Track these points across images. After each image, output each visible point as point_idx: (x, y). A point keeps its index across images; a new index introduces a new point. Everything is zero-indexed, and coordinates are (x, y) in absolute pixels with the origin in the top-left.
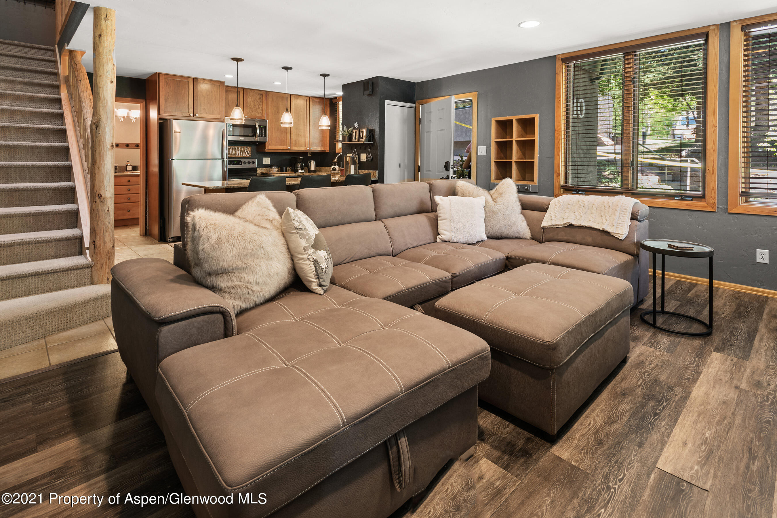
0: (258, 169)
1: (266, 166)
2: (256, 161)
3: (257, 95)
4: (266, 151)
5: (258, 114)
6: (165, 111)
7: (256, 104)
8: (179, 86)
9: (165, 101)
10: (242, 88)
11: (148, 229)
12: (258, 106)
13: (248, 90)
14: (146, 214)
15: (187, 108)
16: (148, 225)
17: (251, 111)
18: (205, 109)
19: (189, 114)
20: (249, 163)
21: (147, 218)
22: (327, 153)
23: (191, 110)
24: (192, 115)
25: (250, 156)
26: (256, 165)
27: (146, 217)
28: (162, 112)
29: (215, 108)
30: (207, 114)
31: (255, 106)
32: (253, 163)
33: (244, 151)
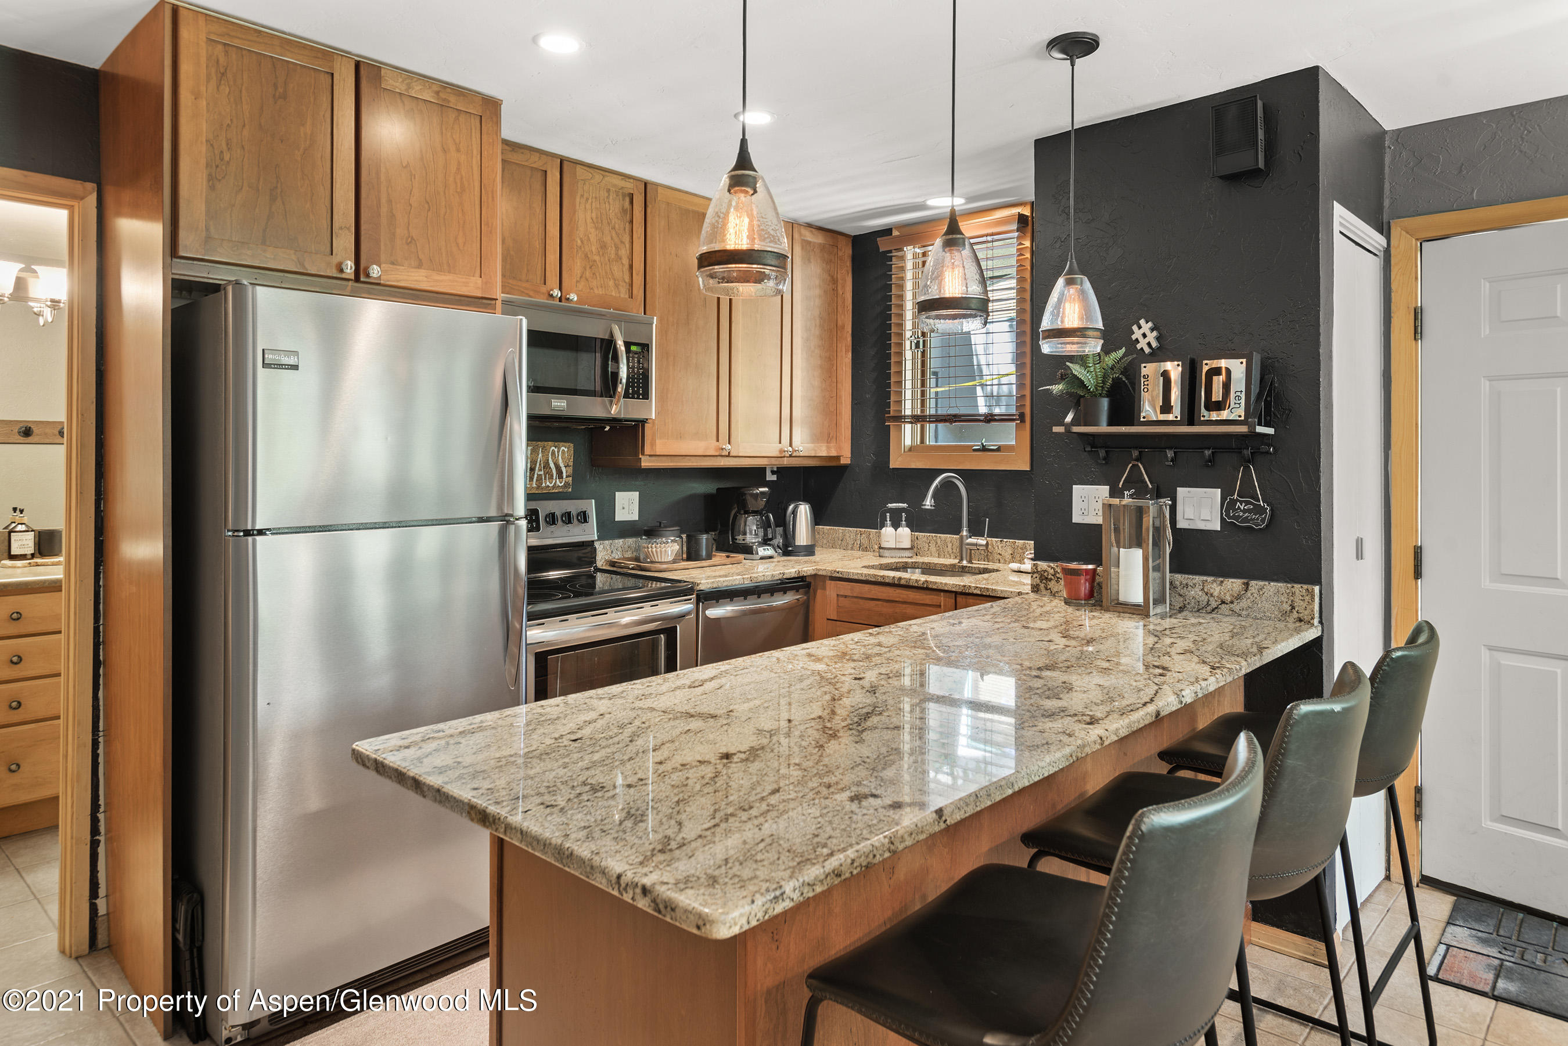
0: (597, 545)
1: (628, 530)
2: (591, 507)
3: (612, 196)
4: (646, 463)
5: (617, 286)
6: (208, 238)
7: (607, 239)
8: (284, 96)
9: (210, 178)
10: (553, 156)
11: (102, 910)
12: (617, 248)
13: (578, 167)
14: (95, 831)
15: (325, 223)
16: (102, 891)
17: (588, 274)
18: (410, 241)
19: (335, 260)
20: (568, 518)
21: (101, 850)
22: (845, 467)
23: (345, 242)
24: (349, 267)
25: (566, 485)
26: (589, 532)
27: (94, 845)
28: (188, 244)
29: (461, 241)
30: (420, 266)
31: (603, 246)
32: (583, 517)
33: (546, 465)
